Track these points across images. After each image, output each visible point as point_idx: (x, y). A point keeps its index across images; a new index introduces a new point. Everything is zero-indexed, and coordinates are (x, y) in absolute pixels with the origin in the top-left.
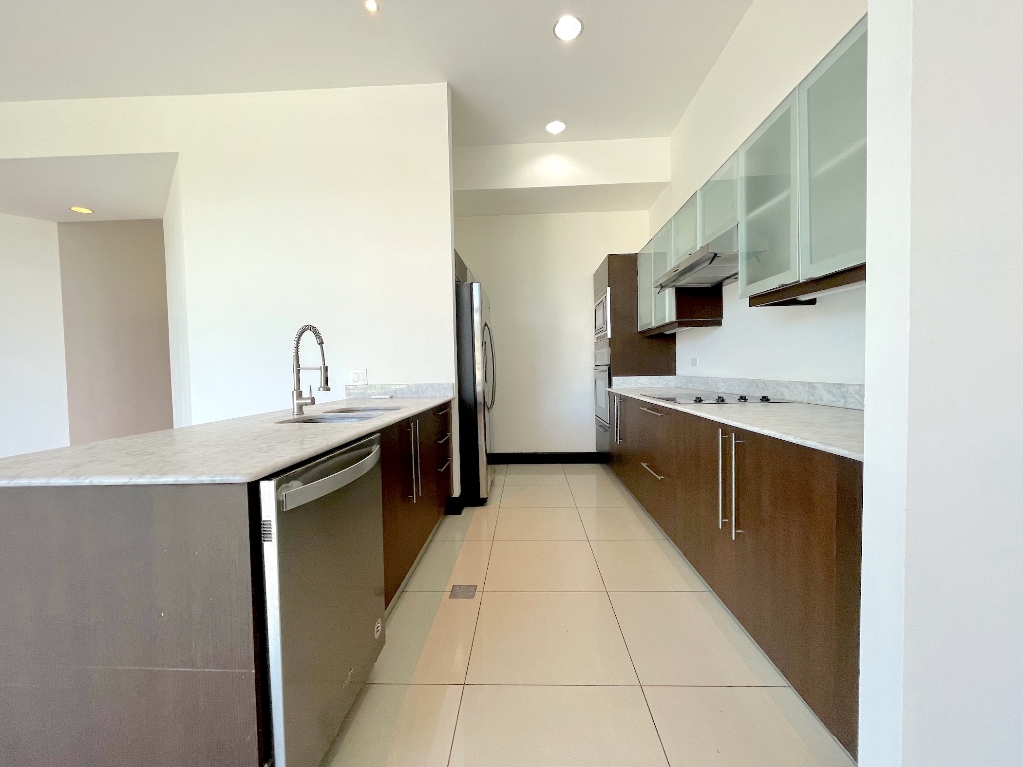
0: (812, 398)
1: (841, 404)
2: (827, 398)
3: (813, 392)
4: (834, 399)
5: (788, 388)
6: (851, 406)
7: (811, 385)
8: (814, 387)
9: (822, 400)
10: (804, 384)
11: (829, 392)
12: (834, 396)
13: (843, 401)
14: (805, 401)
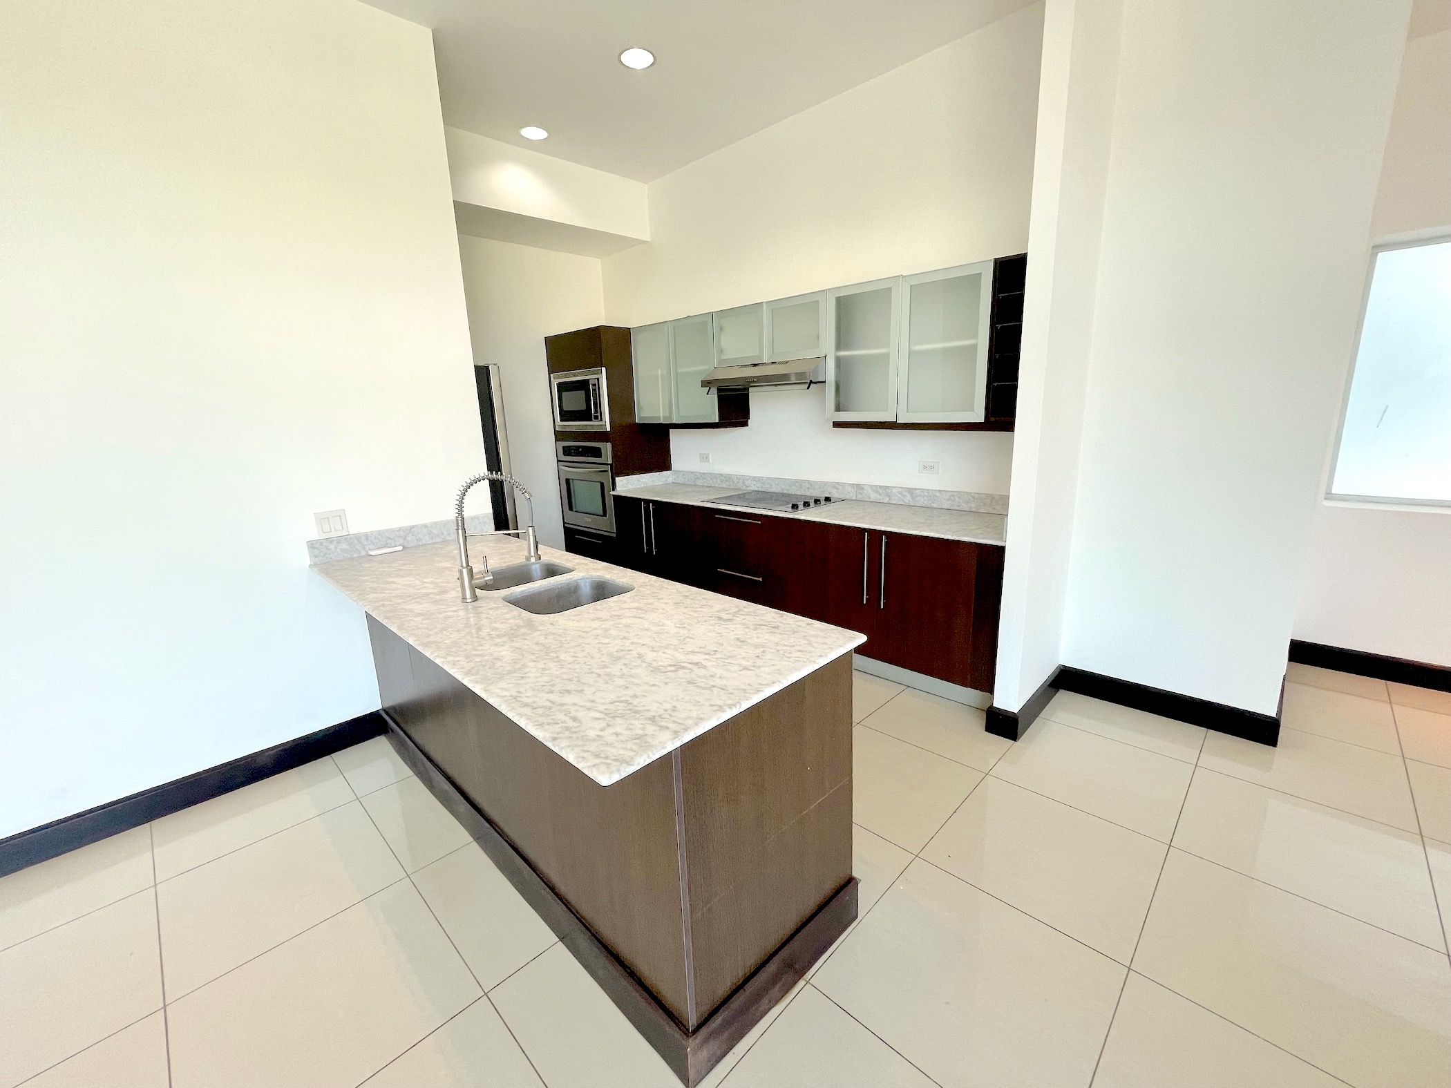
0: (860, 496)
1: (886, 500)
2: (874, 496)
3: (862, 492)
4: (879, 497)
5: (835, 488)
6: (894, 502)
7: (859, 487)
8: (863, 489)
9: (870, 498)
10: (852, 485)
11: (876, 492)
12: (880, 495)
13: (887, 499)
14: (854, 498)
